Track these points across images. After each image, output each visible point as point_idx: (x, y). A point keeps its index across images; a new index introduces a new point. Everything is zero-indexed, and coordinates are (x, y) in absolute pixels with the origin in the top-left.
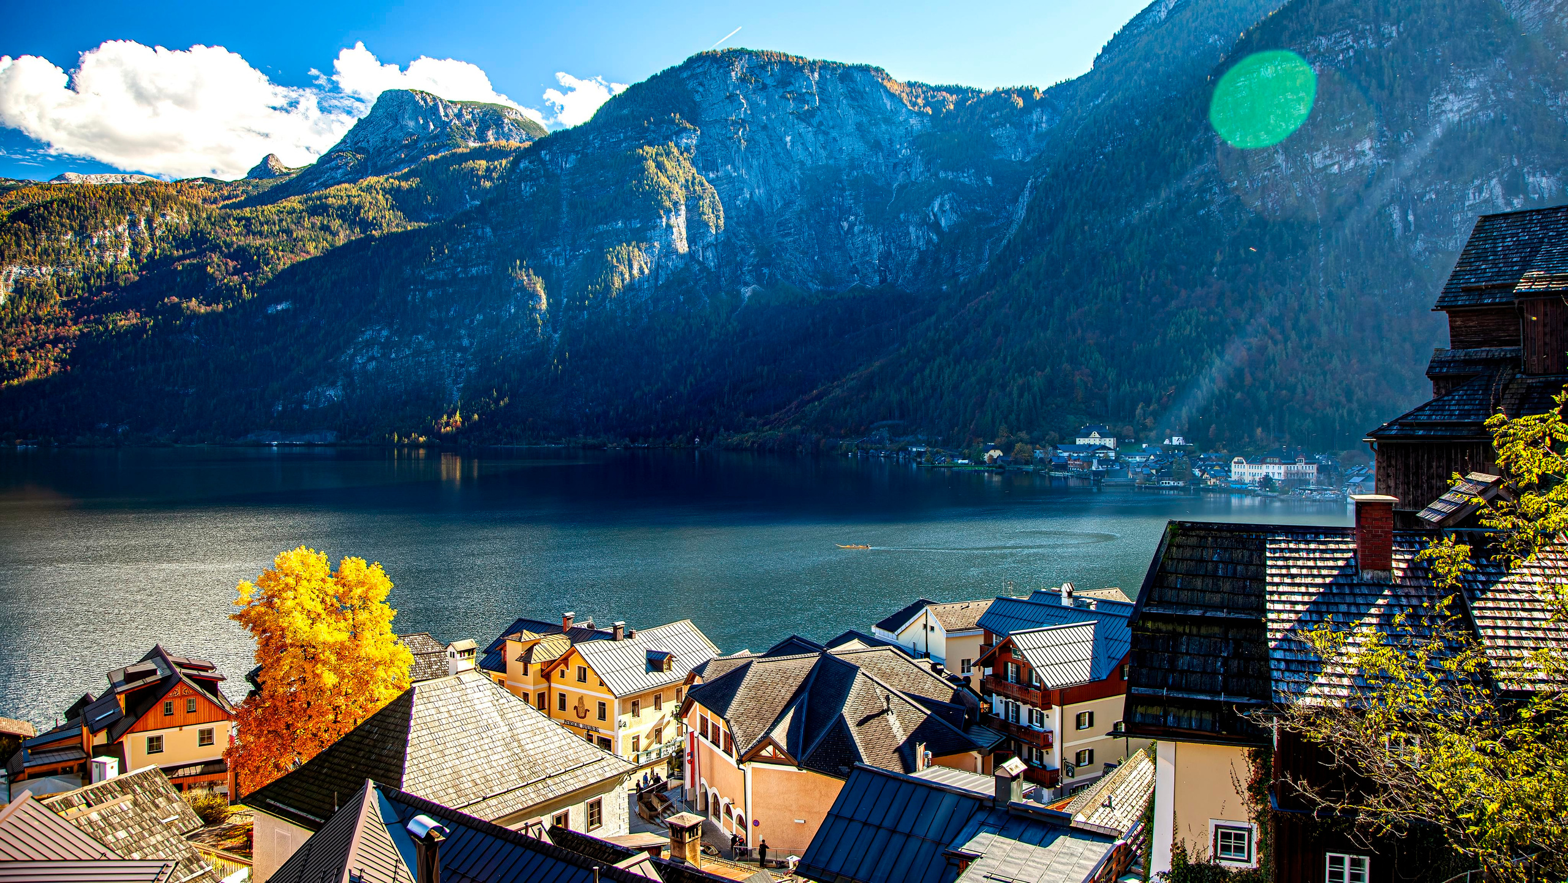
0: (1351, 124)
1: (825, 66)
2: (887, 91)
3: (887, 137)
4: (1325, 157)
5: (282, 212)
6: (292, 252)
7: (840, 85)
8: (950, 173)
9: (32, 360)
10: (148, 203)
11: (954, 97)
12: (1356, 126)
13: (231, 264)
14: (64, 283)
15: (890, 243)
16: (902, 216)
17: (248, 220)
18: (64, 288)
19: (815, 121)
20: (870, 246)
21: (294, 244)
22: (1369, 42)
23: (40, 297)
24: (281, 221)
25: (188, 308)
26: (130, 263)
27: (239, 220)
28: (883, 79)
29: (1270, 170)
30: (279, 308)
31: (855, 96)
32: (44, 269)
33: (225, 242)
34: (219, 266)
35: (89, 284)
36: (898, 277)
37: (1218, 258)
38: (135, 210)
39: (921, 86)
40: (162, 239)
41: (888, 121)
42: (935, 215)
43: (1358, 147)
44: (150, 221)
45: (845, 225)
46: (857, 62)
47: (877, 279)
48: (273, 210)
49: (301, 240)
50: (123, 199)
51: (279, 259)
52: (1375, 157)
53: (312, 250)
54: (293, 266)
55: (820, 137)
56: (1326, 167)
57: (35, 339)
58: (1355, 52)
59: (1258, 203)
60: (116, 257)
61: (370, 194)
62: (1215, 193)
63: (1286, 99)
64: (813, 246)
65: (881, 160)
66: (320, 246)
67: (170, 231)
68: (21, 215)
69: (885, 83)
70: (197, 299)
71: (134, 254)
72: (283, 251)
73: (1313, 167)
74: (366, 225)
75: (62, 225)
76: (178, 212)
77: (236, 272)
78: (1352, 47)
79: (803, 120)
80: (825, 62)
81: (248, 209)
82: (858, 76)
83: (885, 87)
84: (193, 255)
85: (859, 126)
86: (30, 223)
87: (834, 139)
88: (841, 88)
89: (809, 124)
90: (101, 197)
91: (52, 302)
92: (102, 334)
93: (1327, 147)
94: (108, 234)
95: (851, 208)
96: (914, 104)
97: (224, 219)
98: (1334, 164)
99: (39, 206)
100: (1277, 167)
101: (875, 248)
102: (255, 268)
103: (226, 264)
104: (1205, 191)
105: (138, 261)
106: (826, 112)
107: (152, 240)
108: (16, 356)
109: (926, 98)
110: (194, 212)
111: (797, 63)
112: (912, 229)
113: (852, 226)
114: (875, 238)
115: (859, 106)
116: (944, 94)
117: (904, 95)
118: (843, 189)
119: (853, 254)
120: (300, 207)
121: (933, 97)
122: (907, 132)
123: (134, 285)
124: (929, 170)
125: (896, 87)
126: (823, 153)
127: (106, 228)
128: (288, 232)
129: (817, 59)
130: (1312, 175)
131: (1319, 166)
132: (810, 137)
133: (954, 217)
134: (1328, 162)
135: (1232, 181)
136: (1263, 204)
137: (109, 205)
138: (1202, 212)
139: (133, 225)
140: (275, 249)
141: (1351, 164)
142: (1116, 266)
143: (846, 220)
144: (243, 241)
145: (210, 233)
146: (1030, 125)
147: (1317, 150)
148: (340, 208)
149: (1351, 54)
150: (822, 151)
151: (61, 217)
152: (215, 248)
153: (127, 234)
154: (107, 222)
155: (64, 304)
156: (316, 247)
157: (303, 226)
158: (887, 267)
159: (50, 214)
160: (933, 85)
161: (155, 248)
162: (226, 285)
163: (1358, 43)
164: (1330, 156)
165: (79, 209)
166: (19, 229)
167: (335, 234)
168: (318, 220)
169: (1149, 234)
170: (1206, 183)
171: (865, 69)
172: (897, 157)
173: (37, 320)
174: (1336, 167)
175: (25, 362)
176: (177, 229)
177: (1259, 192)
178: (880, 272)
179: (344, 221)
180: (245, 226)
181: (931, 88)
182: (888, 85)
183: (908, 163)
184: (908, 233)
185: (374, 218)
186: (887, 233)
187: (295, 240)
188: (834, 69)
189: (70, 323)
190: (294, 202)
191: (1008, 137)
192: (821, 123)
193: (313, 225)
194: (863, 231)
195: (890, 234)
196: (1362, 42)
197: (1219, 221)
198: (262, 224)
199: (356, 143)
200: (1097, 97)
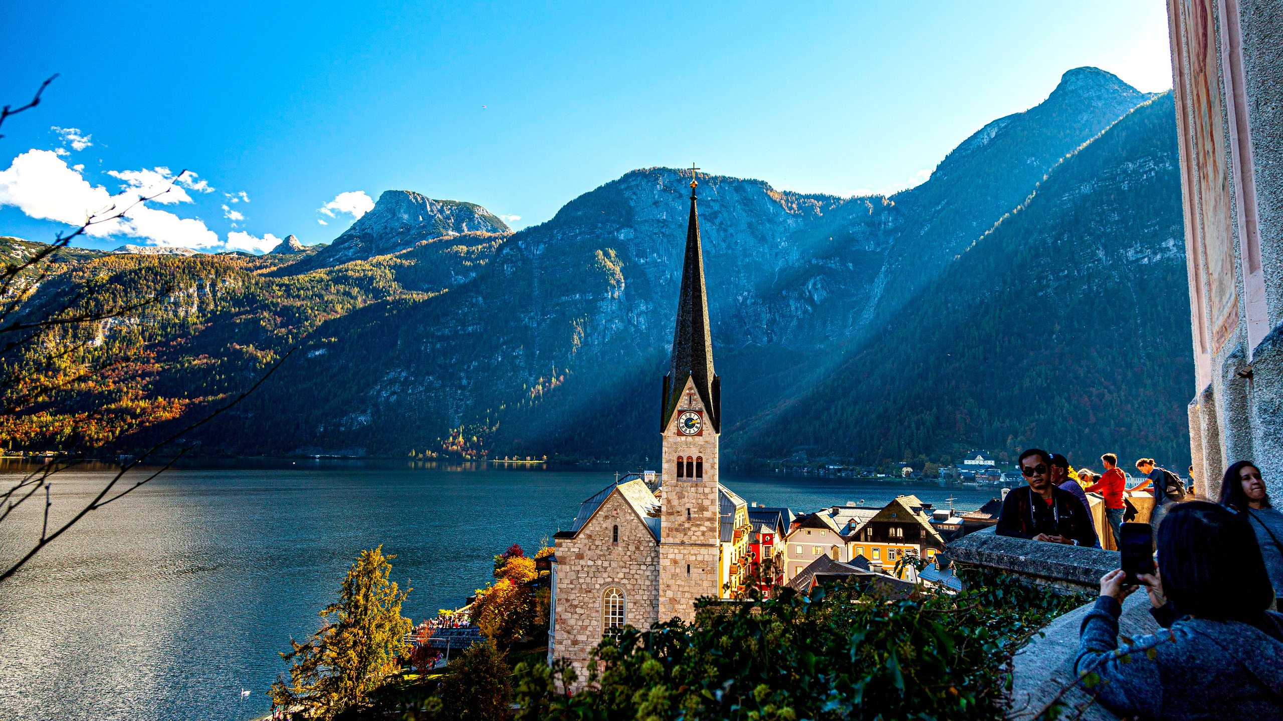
0: (1157, 227)
1: (724, 180)
2: (770, 199)
3: (770, 233)
4: (1137, 252)
5: (313, 281)
6: (325, 311)
7: (735, 195)
8: (820, 261)
9: (125, 389)
10: (213, 271)
11: (820, 203)
12: (1161, 228)
13: (279, 320)
14: (147, 330)
15: (775, 312)
16: (784, 292)
17: (287, 286)
18: (147, 334)
19: (717, 221)
20: (759, 314)
21: (326, 306)
22: (1167, 165)
23: (129, 341)
24: (313, 287)
25: (247, 352)
26: (198, 317)
27: (281, 286)
28: (767, 190)
29: (1093, 262)
30: (317, 353)
31: (747, 203)
32: (132, 320)
33: (272, 302)
34: (269, 320)
35: (166, 332)
36: (781, 338)
37: (1057, 328)
38: (203, 276)
39: (794, 194)
40: (222, 299)
41: (770, 221)
42: (809, 292)
43: (1164, 245)
44: (213, 285)
45: (740, 298)
46: (747, 177)
47: (765, 339)
48: (306, 279)
49: (331, 303)
50: (195, 268)
51: (315, 316)
52: (1178, 252)
53: (339, 310)
54: (325, 321)
55: (722, 234)
56: (1138, 260)
57: (126, 373)
58: (1156, 173)
59: (1085, 287)
60: (187, 312)
61: (380, 269)
62: (1050, 280)
63: (1102, 209)
64: (717, 314)
65: (766, 251)
66: (345, 307)
67: (228, 293)
68: (117, 278)
69: (769, 192)
70: (254, 345)
71: (200, 309)
72: (317, 310)
73: (1127, 260)
74: (377, 293)
75: (148, 287)
76: (235, 279)
77: (283, 325)
78: (1153, 169)
79: (709, 221)
80: (724, 177)
81: (286, 278)
82: (748, 188)
83: (769, 196)
84: (247, 312)
85: (750, 225)
86: (123, 284)
87: (731, 234)
88: (736, 197)
89: (713, 223)
90: (178, 267)
91: (138, 345)
92: (179, 371)
93: (1138, 245)
94: (182, 295)
95: (744, 286)
96: (791, 209)
97: (269, 285)
98: (1144, 257)
99: (131, 272)
100: (1099, 260)
101: (763, 316)
102: (298, 323)
103: (275, 319)
104: (1043, 278)
105: (204, 315)
106: (725, 214)
107: (214, 300)
108: (112, 387)
109: (798, 204)
110: (246, 278)
111: (704, 178)
112: (792, 302)
113: (745, 299)
114: (763, 309)
115: (749, 210)
116: (813, 200)
117: (783, 202)
118: (739, 272)
119: (747, 320)
120: (325, 277)
121: (804, 203)
122: (785, 230)
123: (203, 333)
124: (803, 258)
125: (776, 196)
126: (724, 245)
127: (181, 290)
128: (321, 296)
129: (718, 175)
130: (1127, 265)
131: (1131, 259)
132: (714, 233)
133: (824, 293)
134: (1140, 255)
135: (1063, 271)
136: (1089, 287)
137: (184, 272)
138: (1041, 294)
139: (201, 288)
140: (312, 309)
141: (1159, 257)
142: (977, 334)
143: (741, 294)
144: (286, 302)
145: (259, 296)
146: (880, 224)
147: (1131, 247)
148: (357, 279)
149: (1153, 174)
150: (723, 244)
151: (148, 281)
152: (265, 307)
153: (196, 294)
154: (182, 285)
155: (147, 348)
156: (342, 308)
157: (330, 292)
158: (773, 330)
159: (140, 278)
160: (803, 193)
161: (216, 306)
162: (276, 335)
163: (1158, 166)
164: (1141, 251)
165: (161, 275)
166: (116, 289)
167: (355, 298)
168: (341, 288)
169: (1001, 310)
170: (1043, 272)
171: (754, 182)
172: (777, 247)
173: (127, 359)
174: (1146, 259)
175: (120, 390)
176: (233, 291)
177: (1086, 278)
178: (768, 334)
179: (361, 289)
180: (285, 291)
181: (802, 196)
182: (771, 194)
183: (786, 252)
184: (789, 305)
185: (383, 287)
186: (772, 305)
187: (326, 302)
188: (731, 183)
189: (152, 361)
190: (320, 274)
191: (863, 233)
192: (721, 223)
193: (338, 291)
194: (754, 303)
195: (775, 306)
196: (1161, 165)
197: (1055, 301)
198: (299, 290)
199: (364, 230)
200: (938, 204)
